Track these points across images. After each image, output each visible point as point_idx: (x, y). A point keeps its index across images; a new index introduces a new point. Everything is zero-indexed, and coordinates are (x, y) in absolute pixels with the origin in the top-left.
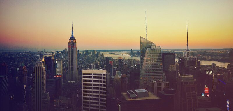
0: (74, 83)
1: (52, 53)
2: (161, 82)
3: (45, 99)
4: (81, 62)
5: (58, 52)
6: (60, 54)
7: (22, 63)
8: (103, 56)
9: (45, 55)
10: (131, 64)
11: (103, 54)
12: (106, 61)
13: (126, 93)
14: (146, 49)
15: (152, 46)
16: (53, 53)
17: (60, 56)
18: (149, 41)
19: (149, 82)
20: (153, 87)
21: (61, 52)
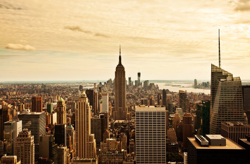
0: (122, 123)
1: (93, 84)
2: (242, 125)
3: (90, 142)
4: (130, 96)
5: (101, 83)
6: (103, 86)
7: (58, 97)
8: (158, 88)
9: (86, 86)
10: (194, 99)
11: (157, 85)
12: (162, 95)
13: (194, 139)
14: (220, 80)
15: (228, 76)
16: (95, 84)
17: (103, 88)
18: (223, 70)
19: (225, 125)
20: (230, 132)
21: (105, 83)
